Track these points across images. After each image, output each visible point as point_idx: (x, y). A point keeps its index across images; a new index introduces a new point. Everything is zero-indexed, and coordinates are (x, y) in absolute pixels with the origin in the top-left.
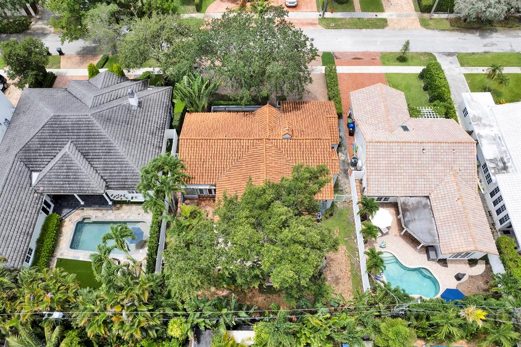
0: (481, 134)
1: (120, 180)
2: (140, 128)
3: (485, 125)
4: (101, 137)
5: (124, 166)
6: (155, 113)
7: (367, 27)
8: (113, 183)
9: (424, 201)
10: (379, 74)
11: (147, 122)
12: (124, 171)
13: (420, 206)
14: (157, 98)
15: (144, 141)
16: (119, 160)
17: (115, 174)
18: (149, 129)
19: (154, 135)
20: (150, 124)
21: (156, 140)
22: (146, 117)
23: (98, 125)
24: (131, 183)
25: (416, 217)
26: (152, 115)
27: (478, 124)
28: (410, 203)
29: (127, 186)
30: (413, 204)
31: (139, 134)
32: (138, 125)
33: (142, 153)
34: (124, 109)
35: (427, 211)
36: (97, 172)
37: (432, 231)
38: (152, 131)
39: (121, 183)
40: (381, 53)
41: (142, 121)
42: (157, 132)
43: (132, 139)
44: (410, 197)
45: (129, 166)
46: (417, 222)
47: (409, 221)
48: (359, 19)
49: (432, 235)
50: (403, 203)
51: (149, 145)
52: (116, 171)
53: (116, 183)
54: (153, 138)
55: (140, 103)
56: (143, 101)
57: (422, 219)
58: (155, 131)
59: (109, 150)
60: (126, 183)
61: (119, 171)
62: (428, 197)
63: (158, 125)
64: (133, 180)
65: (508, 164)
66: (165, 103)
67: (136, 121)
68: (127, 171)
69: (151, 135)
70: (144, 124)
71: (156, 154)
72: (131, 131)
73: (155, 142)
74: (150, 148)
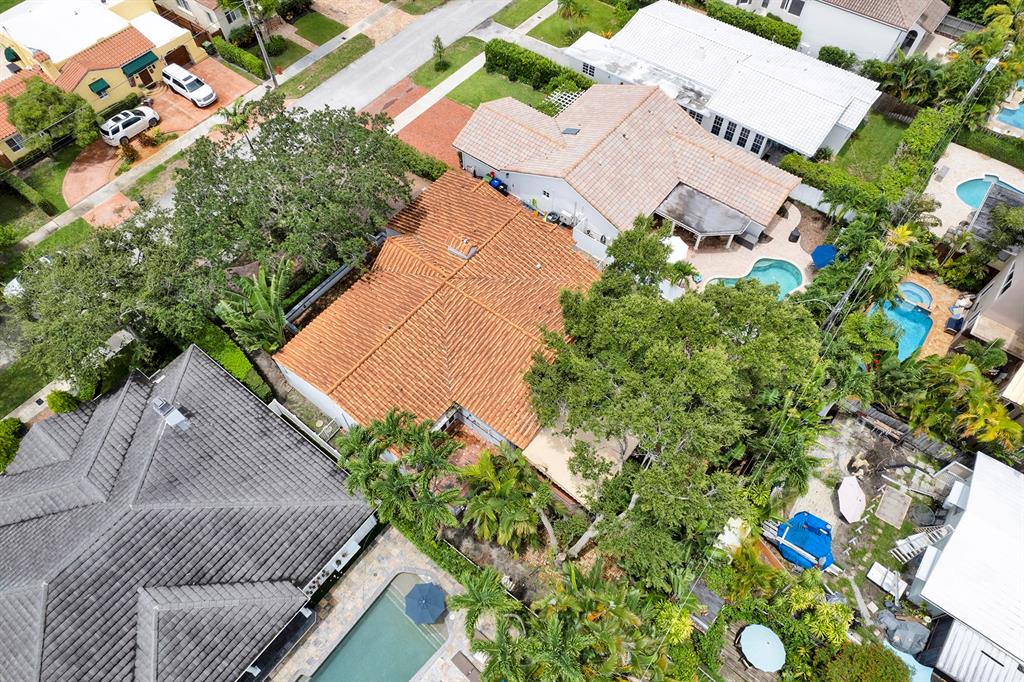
0: (637, 79)
1: (308, 550)
2: (236, 444)
3: (628, 68)
4: (197, 521)
5: (289, 522)
6: (224, 402)
7: (351, 60)
8: (301, 568)
9: (683, 190)
10: (440, 103)
11: (234, 426)
12: (299, 531)
13: (687, 199)
14: (198, 379)
15: (269, 457)
16: (271, 522)
17: (289, 552)
18: (251, 433)
19: (268, 433)
20: (240, 424)
21: (282, 437)
22: (220, 421)
23: (168, 507)
24: (332, 535)
25: (699, 214)
26: (223, 409)
27: (621, 72)
28: (675, 206)
29: (330, 547)
30: (678, 204)
31: (248, 454)
32: (226, 442)
33: (291, 476)
34: (172, 442)
35: (698, 197)
36: (253, 582)
37: (730, 213)
38: (258, 431)
39: (315, 553)
40: (409, 76)
41: (223, 432)
42: (268, 425)
43: (248, 470)
44: (666, 199)
45: (297, 513)
46: (706, 218)
47: (698, 225)
48: (327, 56)
49: (734, 217)
51: (284, 454)
52: (286, 545)
53: (306, 563)
54: (275, 439)
55: (182, 410)
56: (184, 403)
57: (706, 209)
58: (261, 427)
59: (236, 526)
60: (323, 544)
61: (291, 539)
62: (680, 184)
63: (254, 413)
64: (329, 528)
66: (218, 376)
67: (216, 441)
68: (304, 526)
69: (265, 437)
70: (233, 433)
71: (310, 454)
72: (229, 462)
73: (286, 441)
74: (291, 456)
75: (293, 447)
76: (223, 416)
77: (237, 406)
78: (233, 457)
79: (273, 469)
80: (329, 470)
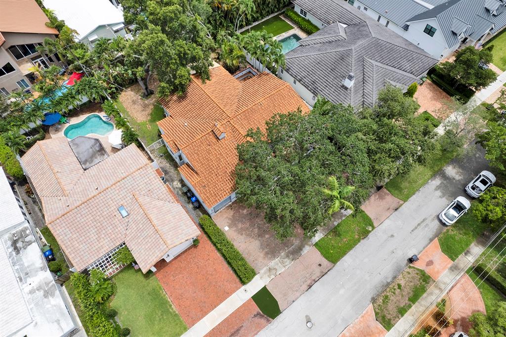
6: (331, 95)
9: (87, 166)
11: (326, 84)
15: (311, 73)
18: (319, 82)
20: (323, 85)
22: (331, 86)
26: (331, 91)
28: (98, 157)
30: (96, 158)
32: (327, 77)
33: (303, 66)
35: (83, 159)
38: (317, 83)
41: (329, 81)
42: (313, 86)
43: (318, 66)
46: (89, 147)
47: (96, 144)
50: (104, 155)
51: (306, 75)
54: (310, 80)
55: (346, 88)
56: (347, 92)
57: (85, 151)
62: (85, 170)
63: (319, 91)
65: (11, 249)
69: (313, 81)
70: (325, 81)
71: (297, 76)
72: (325, 69)
73: (306, 80)
74: (304, 74)
75: (303, 78)
76: (330, 88)
77: (326, 93)
78: (324, 71)
79: (309, 68)
80: (290, 70)
